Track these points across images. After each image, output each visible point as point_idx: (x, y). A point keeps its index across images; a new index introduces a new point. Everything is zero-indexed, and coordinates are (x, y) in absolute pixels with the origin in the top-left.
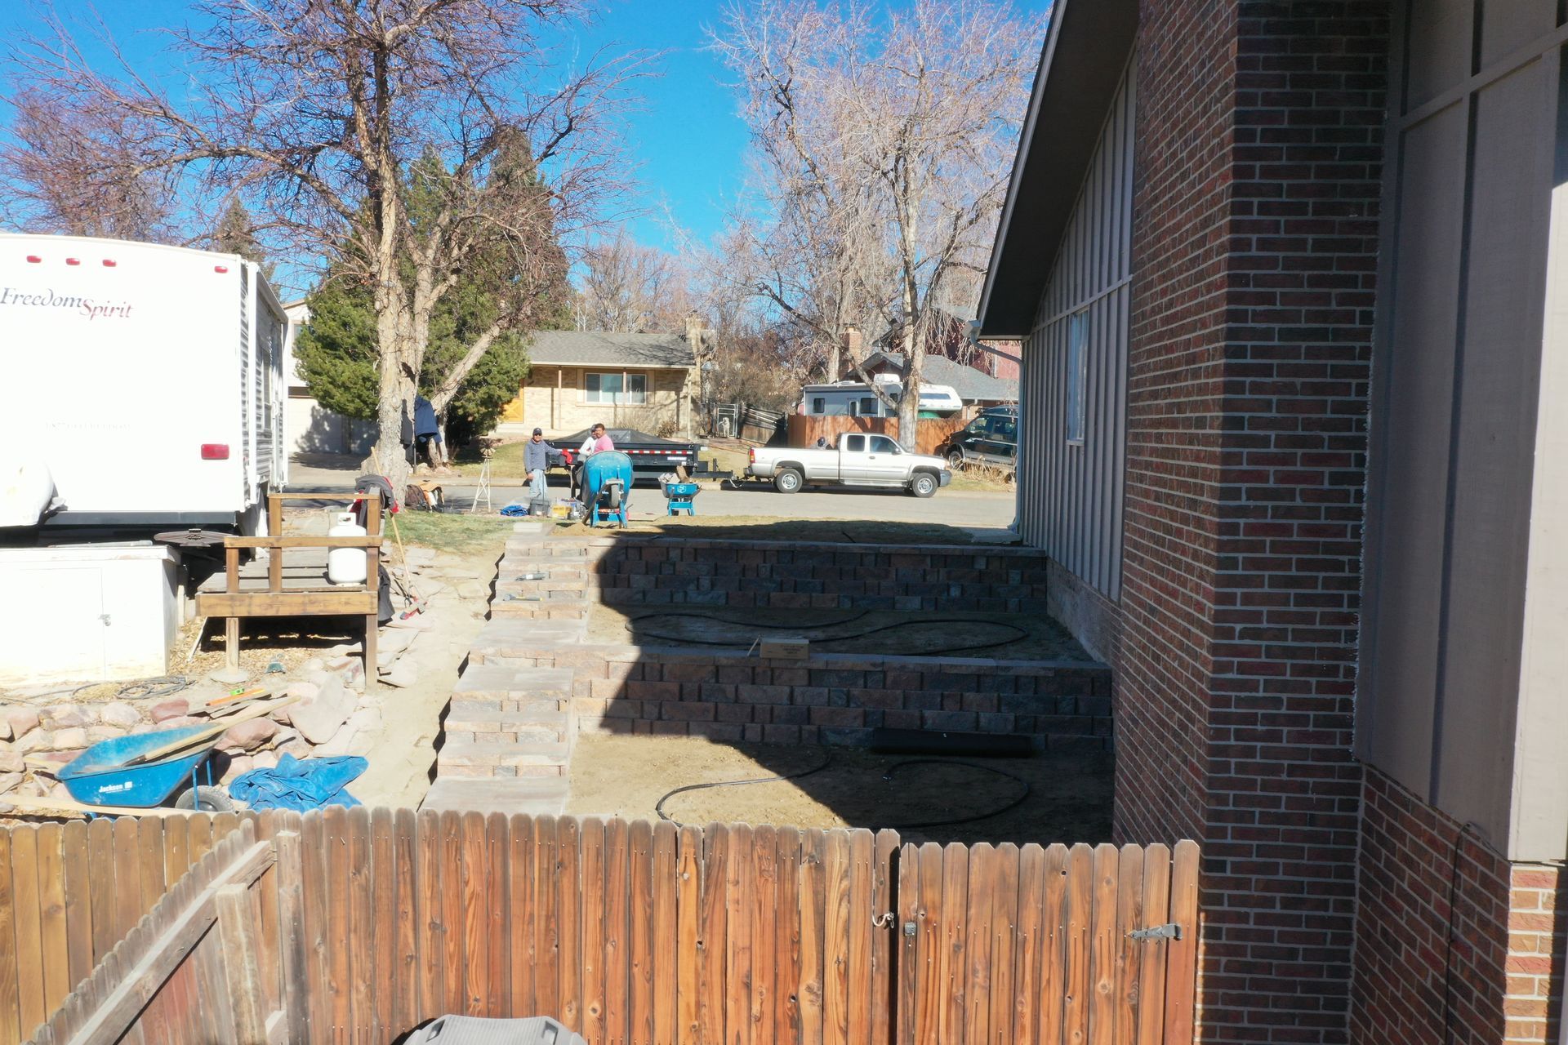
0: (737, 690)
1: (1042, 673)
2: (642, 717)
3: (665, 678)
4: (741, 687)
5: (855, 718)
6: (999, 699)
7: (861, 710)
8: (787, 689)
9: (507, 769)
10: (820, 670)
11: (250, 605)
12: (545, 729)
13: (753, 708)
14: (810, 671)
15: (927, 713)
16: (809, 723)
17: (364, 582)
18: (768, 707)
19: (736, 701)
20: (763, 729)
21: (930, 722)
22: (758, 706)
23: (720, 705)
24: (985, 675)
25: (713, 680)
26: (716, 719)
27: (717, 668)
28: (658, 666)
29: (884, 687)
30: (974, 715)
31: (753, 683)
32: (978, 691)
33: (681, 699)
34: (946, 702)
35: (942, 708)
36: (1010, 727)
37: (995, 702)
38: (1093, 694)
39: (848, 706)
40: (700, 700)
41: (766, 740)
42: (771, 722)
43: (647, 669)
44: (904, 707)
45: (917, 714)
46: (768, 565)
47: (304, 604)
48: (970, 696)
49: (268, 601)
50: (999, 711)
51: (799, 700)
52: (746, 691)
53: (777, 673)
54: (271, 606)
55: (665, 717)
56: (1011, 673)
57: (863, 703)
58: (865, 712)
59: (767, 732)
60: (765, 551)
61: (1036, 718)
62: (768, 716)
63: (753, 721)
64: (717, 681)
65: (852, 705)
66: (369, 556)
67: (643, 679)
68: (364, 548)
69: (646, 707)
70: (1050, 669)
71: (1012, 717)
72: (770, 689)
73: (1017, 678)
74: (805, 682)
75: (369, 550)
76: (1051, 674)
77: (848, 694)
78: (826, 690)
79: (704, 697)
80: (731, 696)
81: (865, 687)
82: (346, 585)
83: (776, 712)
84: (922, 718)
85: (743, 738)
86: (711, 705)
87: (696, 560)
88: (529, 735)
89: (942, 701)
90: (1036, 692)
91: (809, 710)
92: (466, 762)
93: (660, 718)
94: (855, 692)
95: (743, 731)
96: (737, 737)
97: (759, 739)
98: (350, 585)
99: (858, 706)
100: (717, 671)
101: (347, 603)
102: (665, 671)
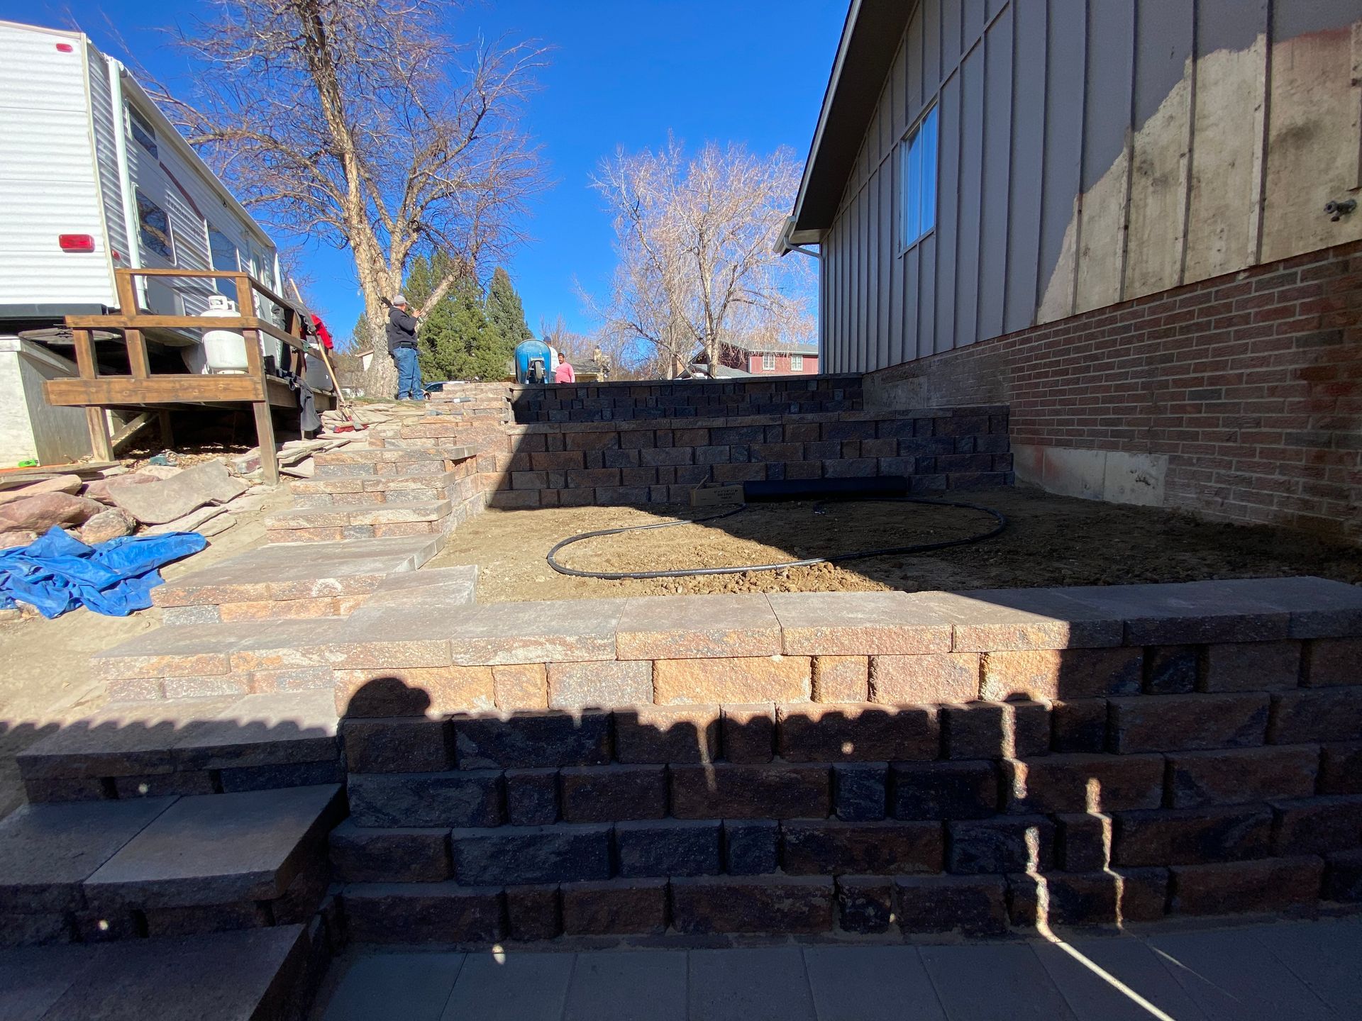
0: (640, 452)
1: (940, 414)
2: (549, 488)
3: (568, 447)
4: (643, 451)
5: (757, 472)
6: (899, 444)
7: (762, 464)
8: (689, 450)
9: (360, 529)
10: (719, 428)
11: (109, 392)
12: (419, 485)
13: (657, 470)
14: (709, 430)
15: (828, 462)
16: (712, 482)
17: (246, 370)
18: (672, 469)
19: (640, 466)
20: (668, 489)
21: (831, 470)
22: (661, 469)
23: (624, 470)
24: (884, 421)
25: (616, 447)
26: (621, 484)
27: (619, 433)
28: (560, 436)
29: (783, 441)
30: (875, 460)
31: (656, 446)
32: (877, 437)
33: (586, 468)
34: (844, 450)
35: (842, 457)
36: (911, 469)
37: (895, 446)
38: (990, 432)
39: (750, 461)
40: (604, 467)
41: (672, 500)
42: (676, 482)
43: (550, 439)
44: (805, 458)
45: (818, 463)
46: (654, 398)
47: (174, 390)
48: (869, 443)
49: (131, 387)
50: (898, 455)
51: (701, 459)
52: (649, 454)
53: (678, 434)
54: (135, 392)
55: (572, 485)
56: (910, 416)
57: (765, 457)
58: (766, 465)
59: (672, 492)
60: (650, 387)
61: (936, 459)
62: (672, 477)
63: (658, 482)
64: (620, 447)
65: (753, 460)
66: (247, 339)
67: (547, 450)
68: (240, 331)
69: (552, 477)
70: (948, 410)
71: (912, 460)
72: (673, 452)
73: (915, 420)
74: (706, 442)
75: (245, 333)
76: (949, 414)
77: (749, 450)
78: (727, 448)
79: (608, 464)
80: (635, 460)
81: (765, 442)
82: (227, 372)
83: (679, 474)
84: (823, 468)
85: (650, 499)
86: (616, 471)
87: (598, 396)
88: (400, 493)
89: (841, 449)
90: (934, 434)
91: (712, 467)
92: (305, 524)
93: (567, 486)
94: (756, 447)
95: (649, 493)
96: (644, 499)
97: (665, 500)
98: (231, 372)
99: (761, 461)
100: (620, 437)
101: (225, 389)
102: (569, 441)
